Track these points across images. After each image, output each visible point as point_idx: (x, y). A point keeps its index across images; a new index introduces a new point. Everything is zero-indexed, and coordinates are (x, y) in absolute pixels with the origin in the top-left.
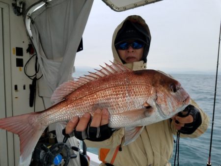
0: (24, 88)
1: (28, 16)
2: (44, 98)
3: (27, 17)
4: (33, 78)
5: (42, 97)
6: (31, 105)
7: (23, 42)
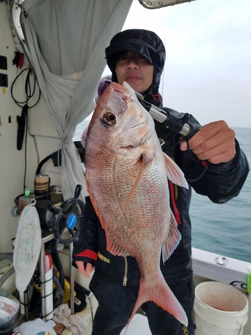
0: (10, 122)
1: (16, 4)
2: (36, 138)
3: (15, 6)
4: (23, 105)
5: (33, 136)
6: (19, 147)
7: (8, 47)
